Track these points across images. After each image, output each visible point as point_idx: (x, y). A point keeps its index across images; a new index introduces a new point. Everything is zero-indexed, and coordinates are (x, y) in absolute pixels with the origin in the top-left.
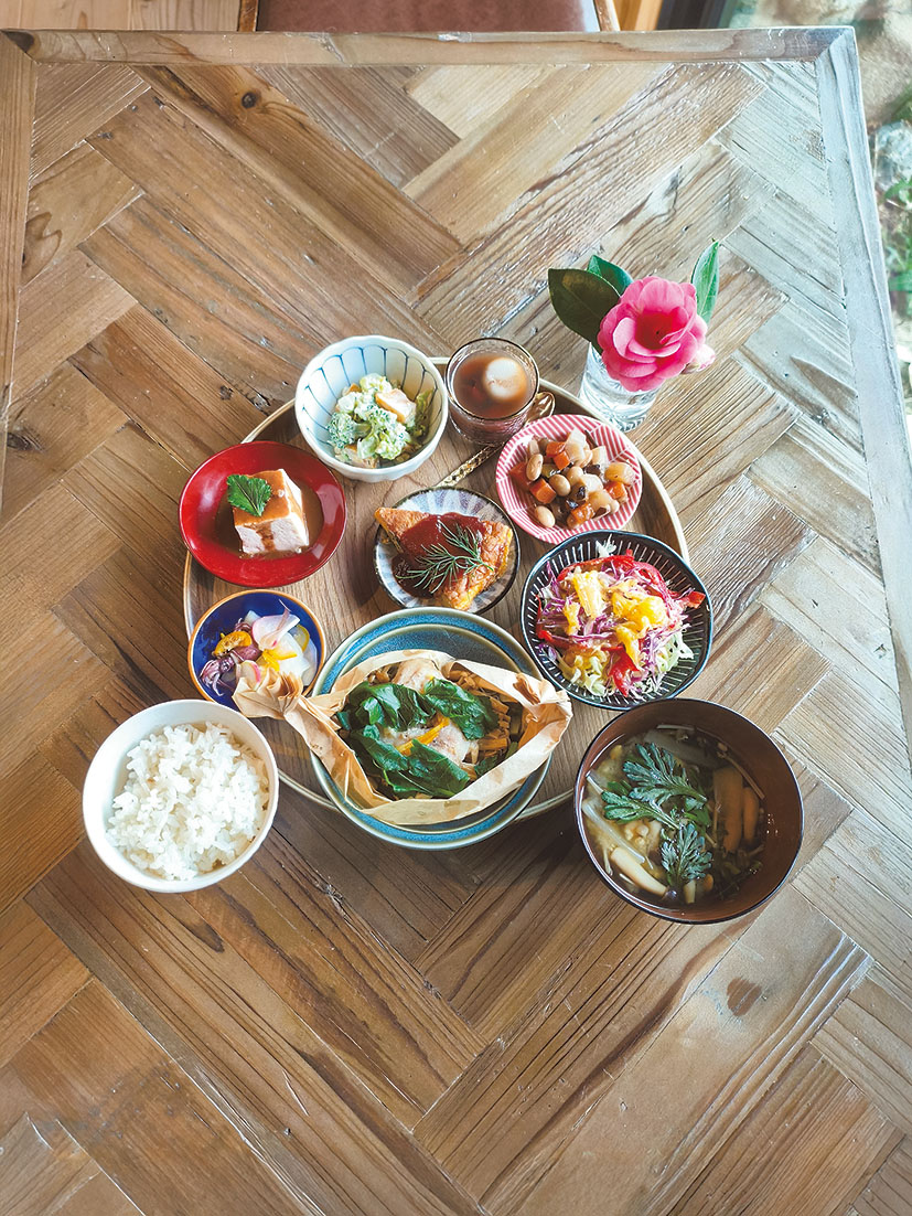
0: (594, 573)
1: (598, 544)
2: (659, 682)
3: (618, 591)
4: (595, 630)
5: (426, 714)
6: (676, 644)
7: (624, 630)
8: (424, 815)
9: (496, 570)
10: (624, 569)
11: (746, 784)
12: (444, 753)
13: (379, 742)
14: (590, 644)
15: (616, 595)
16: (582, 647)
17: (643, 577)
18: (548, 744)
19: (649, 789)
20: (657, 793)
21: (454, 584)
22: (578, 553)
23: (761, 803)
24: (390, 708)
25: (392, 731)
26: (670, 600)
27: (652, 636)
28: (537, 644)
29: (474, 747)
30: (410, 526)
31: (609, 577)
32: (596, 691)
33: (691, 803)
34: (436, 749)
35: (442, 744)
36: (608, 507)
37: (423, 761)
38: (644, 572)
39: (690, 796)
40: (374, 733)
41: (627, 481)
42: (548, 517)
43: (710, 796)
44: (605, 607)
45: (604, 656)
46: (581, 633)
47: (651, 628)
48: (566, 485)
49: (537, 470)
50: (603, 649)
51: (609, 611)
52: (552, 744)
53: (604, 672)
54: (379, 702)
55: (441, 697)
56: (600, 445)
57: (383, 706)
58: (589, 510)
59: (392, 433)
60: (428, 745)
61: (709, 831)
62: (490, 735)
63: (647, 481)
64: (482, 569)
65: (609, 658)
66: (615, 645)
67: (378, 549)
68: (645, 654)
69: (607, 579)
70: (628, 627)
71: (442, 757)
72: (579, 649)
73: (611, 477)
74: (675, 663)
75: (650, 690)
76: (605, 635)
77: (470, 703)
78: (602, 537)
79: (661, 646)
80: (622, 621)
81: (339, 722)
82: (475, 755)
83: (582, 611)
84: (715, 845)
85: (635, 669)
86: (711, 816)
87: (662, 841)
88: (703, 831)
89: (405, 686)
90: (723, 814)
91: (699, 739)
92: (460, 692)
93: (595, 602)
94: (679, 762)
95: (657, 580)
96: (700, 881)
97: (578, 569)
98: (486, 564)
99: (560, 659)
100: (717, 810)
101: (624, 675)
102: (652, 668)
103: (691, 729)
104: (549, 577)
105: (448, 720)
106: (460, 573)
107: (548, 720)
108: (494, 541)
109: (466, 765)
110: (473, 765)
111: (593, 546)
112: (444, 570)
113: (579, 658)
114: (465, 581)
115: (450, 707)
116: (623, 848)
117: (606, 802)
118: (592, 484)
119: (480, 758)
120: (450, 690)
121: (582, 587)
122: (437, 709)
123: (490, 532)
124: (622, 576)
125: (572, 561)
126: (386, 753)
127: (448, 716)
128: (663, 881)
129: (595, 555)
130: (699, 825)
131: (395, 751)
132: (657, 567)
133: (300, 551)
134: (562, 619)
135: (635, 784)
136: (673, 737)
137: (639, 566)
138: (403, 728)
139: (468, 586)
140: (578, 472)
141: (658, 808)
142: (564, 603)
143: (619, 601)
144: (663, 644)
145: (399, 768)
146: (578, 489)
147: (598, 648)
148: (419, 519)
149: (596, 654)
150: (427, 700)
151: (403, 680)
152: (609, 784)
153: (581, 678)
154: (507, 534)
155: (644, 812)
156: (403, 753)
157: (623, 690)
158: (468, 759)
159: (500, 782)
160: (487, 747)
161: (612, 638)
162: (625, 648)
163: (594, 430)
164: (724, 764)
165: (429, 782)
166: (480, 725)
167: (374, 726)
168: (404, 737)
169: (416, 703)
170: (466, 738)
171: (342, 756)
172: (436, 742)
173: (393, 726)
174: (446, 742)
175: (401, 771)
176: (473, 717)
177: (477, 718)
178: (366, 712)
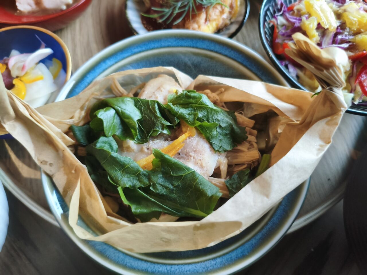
3: (346, 11)
5: (168, 124)
7: (364, 38)
8: (168, 242)
12: (191, 165)
13: (114, 154)
15: (346, 14)
21: (194, 16)
24: (129, 118)
25: (132, 143)
29: (223, 161)
34: (181, 162)
35: (187, 156)
37: (167, 176)
40: (111, 146)
44: (338, 24)
51: (343, 26)
52: (321, 146)
54: (117, 112)
55: (185, 105)
57: (121, 116)
60: (170, 156)
62: (240, 148)
64: (219, 8)
65: (352, 66)
66: (358, 54)
71: (188, 169)
76: (345, 45)
77: (217, 112)
80: (358, 33)
81: (74, 137)
82: (224, 169)
83: (319, 27)
89: (147, 99)
92: (206, 100)
104: (281, 6)
105: (194, 131)
109: (215, 180)
110: (222, 180)
114: (203, 16)
115: (195, 115)
119: (230, 173)
120: (194, 98)
122: (181, 118)
126: (124, 168)
127: (193, 124)
131: (134, 164)
133: (64, 8)
138: (144, 139)
142: (300, 20)
145: (138, 184)
150: (170, 111)
151: (146, 95)
156: (144, 167)
158: (217, 174)
160: (236, 161)
161: (354, 47)
165: (173, 200)
166: (229, 137)
167: (111, 138)
168: (146, 150)
169: (158, 114)
170: (214, 149)
171: (73, 172)
172: (181, 155)
173: (132, 138)
174: (192, 154)
175: (140, 188)
176: (220, 126)
177: (225, 128)
178: (101, 122)
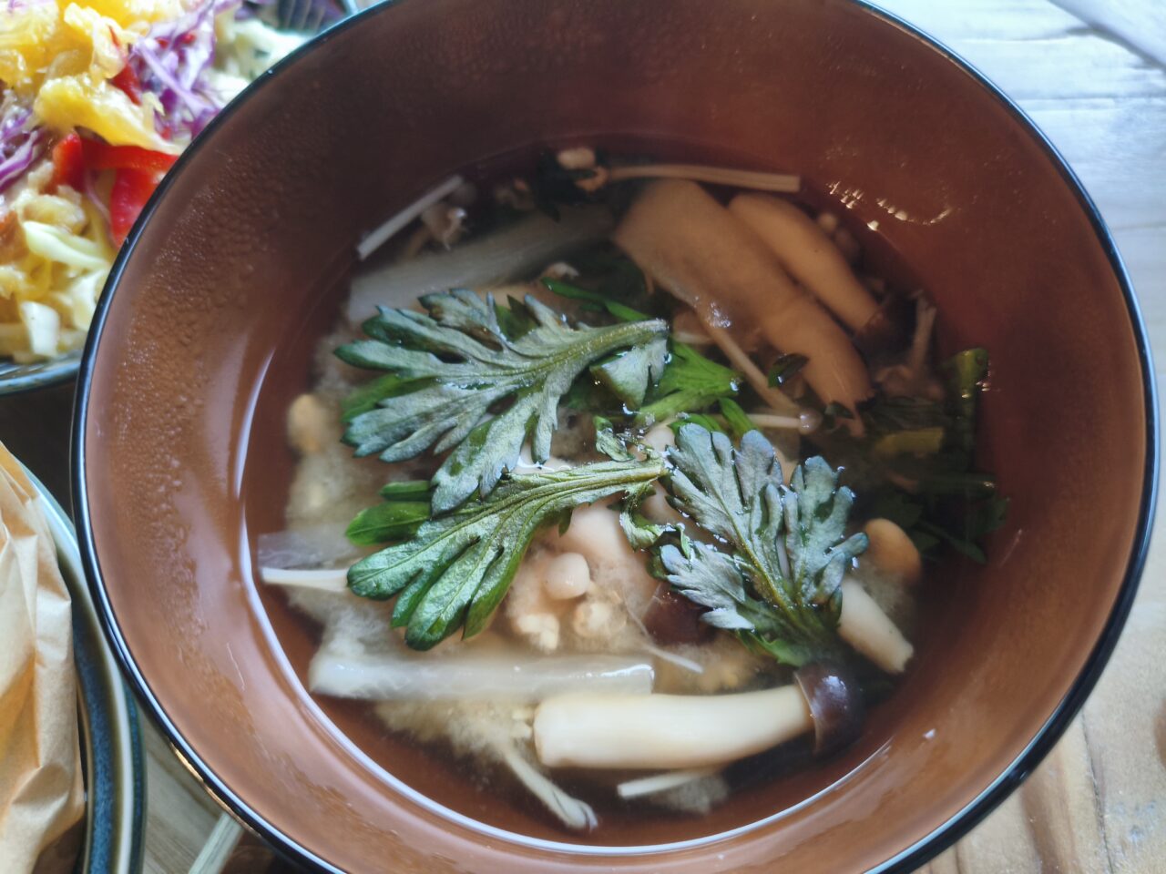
7: (57, 93)
11: (724, 195)
19: (479, 439)
20: (510, 428)
23: (809, 204)
33: (628, 371)
39: (610, 354)
43: (664, 305)
66: (67, 151)
84: (804, 422)
86: (714, 353)
90: (743, 323)
91: (502, 194)
94: (501, 298)
96: (866, 566)
103: (453, 184)
116: (555, 691)
117: (383, 599)
128: (769, 676)
130: (711, 409)
135: (428, 462)
141: (556, 469)
152: (356, 533)
155: (521, 522)
164: (622, 198)
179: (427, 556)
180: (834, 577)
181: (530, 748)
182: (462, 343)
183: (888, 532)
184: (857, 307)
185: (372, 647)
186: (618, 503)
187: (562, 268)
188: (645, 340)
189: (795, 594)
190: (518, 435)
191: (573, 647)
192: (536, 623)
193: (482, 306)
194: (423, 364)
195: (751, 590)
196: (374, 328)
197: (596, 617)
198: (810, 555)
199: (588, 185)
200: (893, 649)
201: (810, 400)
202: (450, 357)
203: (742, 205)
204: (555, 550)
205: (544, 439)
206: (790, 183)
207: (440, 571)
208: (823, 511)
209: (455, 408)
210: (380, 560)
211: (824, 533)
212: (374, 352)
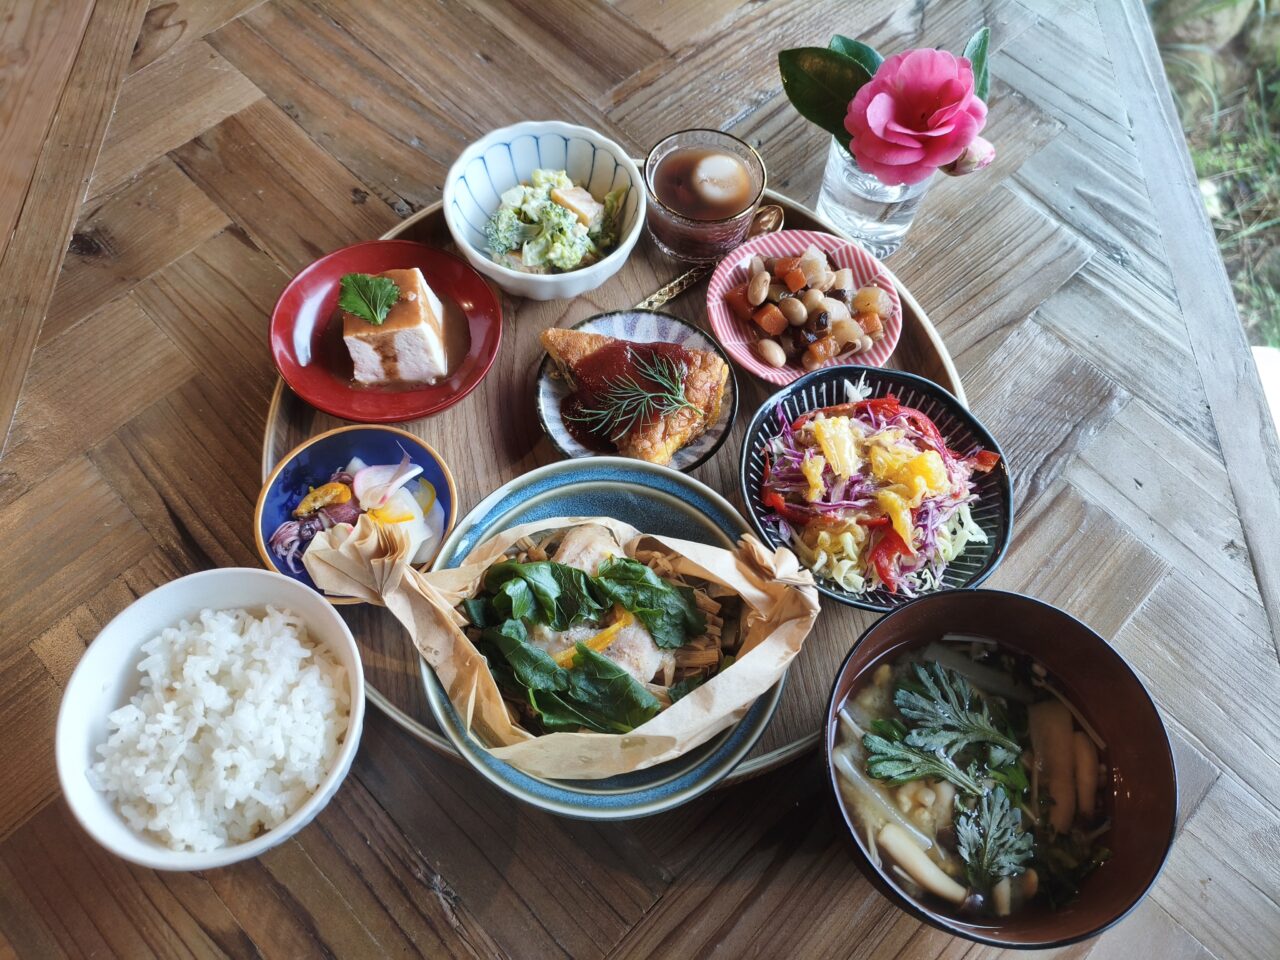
0: (844, 420)
1: (847, 383)
2: (940, 574)
3: (878, 444)
4: (847, 495)
5: (597, 606)
6: (962, 524)
7: (890, 496)
8: (588, 762)
9: (705, 417)
10: (885, 415)
11: (1077, 727)
12: (624, 666)
13: (525, 645)
14: (839, 516)
15: (876, 449)
16: (830, 519)
17: (913, 428)
18: (782, 654)
19: (934, 731)
20: (947, 737)
21: (646, 430)
22: (819, 396)
23: (1101, 757)
24: (545, 595)
25: (547, 630)
26: (951, 461)
27: (931, 505)
28: (764, 515)
29: (668, 662)
30: (588, 352)
31: (865, 426)
32: (849, 583)
33: (998, 755)
34: (611, 660)
35: (620, 653)
36: (858, 342)
37: (591, 678)
38: (913, 421)
39: (995, 744)
40: (518, 632)
41: (883, 311)
42: (778, 354)
43: (1026, 744)
44: (860, 465)
45: (861, 532)
46: (826, 498)
47: (928, 495)
48: (801, 311)
49: (763, 292)
50: (860, 522)
51: (866, 470)
52: (787, 654)
53: (861, 556)
54: (529, 585)
55: (622, 581)
56: (844, 266)
57: (533, 589)
58: (833, 344)
59: (569, 234)
60: (598, 653)
61: (1027, 799)
62: (694, 644)
63: (908, 314)
64: (687, 413)
65: (868, 536)
66: (877, 518)
67: (544, 386)
68: (921, 529)
69: (862, 429)
70: (896, 492)
71: (620, 671)
72: (825, 523)
73: (861, 306)
74: (960, 549)
75: (927, 586)
76: (861, 503)
77: (665, 593)
78: (854, 375)
79: (941, 522)
80: (885, 484)
81: (467, 615)
82: (669, 672)
83: (828, 469)
84: (1037, 821)
85: (906, 551)
86: (1029, 775)
87: (956, 814)
88: (1018, 798)
89: (570, 565)
90: (1047, 772)
91: (1005, 658)
92: (650, 575)
93: (847, 455)
94: (976, 693)
95: (932, 432)
96: (1017, 881)
97: (821, 415)
98: (693, 405)
99: (797, 538)
100: (1038, 766)
101: (890, 560)
102: (930, 553)
103: (992, 643)
104: (780, 424)
105: (632, 617)
106: (655, 416)
107: (782, 618)
108: (703, 376)
109: (656, 688)
110: (665, 688)
111: (840, 387)
112: (634, 410)
113: (824, 535)
114: (661, 427)
115: (635, 597)
116: (898, 824)
117: (868, 752)
118: (837, 311)
119: (677, 679)
120: (635, 572)
121: (828, 436)
122: (616, 599)
123: (698, 363)
124: (884, 425)
125: (811, 406)
126: (537, 664)
127: (630, 609)
128: (959, 879)
129: (842, 398)
130: (1012, 791)
131: (548, 660)
132: (931, 416)
133: (433, 382)
134: (799, 478)
135: (912, 724)
136: (967, 654)
137: (905, 413)
138: (563, 626)
139: (666, 434)
140: (818, 296)
141: (950, 762)
142: (802, 457)
143: (880, 457)
144: (945, 518)
145: (553, 687)
146: (818, 318)
147: (852, 521)
148: (601, 345)
149: (849, 529)
150: (601, 587)
151: (567, 557)
152: (874, 724)
153: (828, 565)
154: (720, 371)
155: (927, 769)
156: (561, 665)
157: (887, 585)
158: (658, 679)
159: (708, 710)
160: (688, 663)
161: (874, 506)
162: (890, 522)
163: (836, 250)
164: (1043, 697)
165: (598, 711)
166: (679, 627)
167: (519, 621)
168: (565, 641)
169: (585, 592)
170: (657, 645)
171: (468, 664)
172: (612, 650)
173: (548, 623)
174: (627, 650)
175: (556, 692)
176: (668, 613)
177: (675, 616)
178: (509, 599)
179: (892, 752)
180: (1005, 872)
181: (878, 833)
182: (952, 697)
183: (1034, 876)
184: (1087, 803)
185: (854, 761)
186: (959, 790)
187: (1003, 702)
188: (1010, 750)
189: (990, 865)
190: (947, 742)
191: (910, 816)
192: (905, 799)
193: (967, 690)
194: (935, 692)
195: (978, 852)
196: (929, 666)
197: (926, 816)
198: (1003, 859)
199: (1036, 683)
200: (1005, 908)
201: (1045, 817)
202: (945, 697)
203: (1079, 735)
204: (928, 785)
205: (954, 750)
206: (1102, 745)
207: (891, 759)
208: (1019, 851)
209: (935, 716)
210: (877, 739)
211: (1013, 857)
212: (923, 674)
